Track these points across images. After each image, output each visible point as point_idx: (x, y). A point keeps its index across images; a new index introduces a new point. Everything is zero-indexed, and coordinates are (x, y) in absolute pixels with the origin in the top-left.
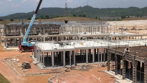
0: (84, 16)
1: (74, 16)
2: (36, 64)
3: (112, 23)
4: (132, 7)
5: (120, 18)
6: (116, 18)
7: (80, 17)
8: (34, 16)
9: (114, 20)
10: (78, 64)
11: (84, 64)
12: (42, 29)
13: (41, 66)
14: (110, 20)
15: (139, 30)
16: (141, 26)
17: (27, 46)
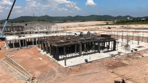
0: (44, 21)
1: (39, 21)
2: (5, 48)
3: (58, 24)
4: (69, 16)
5: (63, 22)
6: (61, 22)
7: (42, 22)
8: (6, 22)
9: (60, 23)
10: (28, 46)
11: (32, 46)
12: (13, 28)
13: (7, 48)
14: (57, 23)
15: (70, 27)
16: (71, 25)
17: (3, 38)
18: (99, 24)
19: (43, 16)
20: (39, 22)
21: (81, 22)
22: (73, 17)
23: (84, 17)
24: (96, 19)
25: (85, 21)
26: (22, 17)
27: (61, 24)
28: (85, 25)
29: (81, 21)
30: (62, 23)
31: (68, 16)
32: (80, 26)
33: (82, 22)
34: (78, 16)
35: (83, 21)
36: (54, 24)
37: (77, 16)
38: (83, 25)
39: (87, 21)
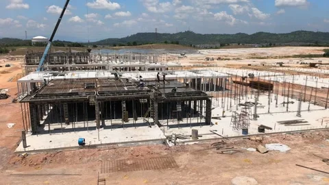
1: (166, 43)
6: (215, 46)
9: (211, 48)
14: (206, 48)
16: (232, 55)
18: (307, 54)
19: (181, 33)
20: (165, 45)
21: (263, 47)
22: (250, 36)
23: (275, 35)
24: (307, 41)
25: (275, 46)
26: (139, 35)
27: (212, 51)
28: (266, 56)
29: (265, 45)
30: (216, 48)
31: (237, 34)
32: (254, 57)
33: (267, 47)
34: (262, 33)
35: (270, 45)
36: (195, 50)
37: (260, 33)
38: (263, 56)
39: (280, 45)
